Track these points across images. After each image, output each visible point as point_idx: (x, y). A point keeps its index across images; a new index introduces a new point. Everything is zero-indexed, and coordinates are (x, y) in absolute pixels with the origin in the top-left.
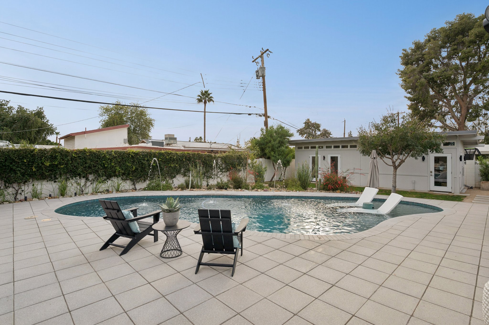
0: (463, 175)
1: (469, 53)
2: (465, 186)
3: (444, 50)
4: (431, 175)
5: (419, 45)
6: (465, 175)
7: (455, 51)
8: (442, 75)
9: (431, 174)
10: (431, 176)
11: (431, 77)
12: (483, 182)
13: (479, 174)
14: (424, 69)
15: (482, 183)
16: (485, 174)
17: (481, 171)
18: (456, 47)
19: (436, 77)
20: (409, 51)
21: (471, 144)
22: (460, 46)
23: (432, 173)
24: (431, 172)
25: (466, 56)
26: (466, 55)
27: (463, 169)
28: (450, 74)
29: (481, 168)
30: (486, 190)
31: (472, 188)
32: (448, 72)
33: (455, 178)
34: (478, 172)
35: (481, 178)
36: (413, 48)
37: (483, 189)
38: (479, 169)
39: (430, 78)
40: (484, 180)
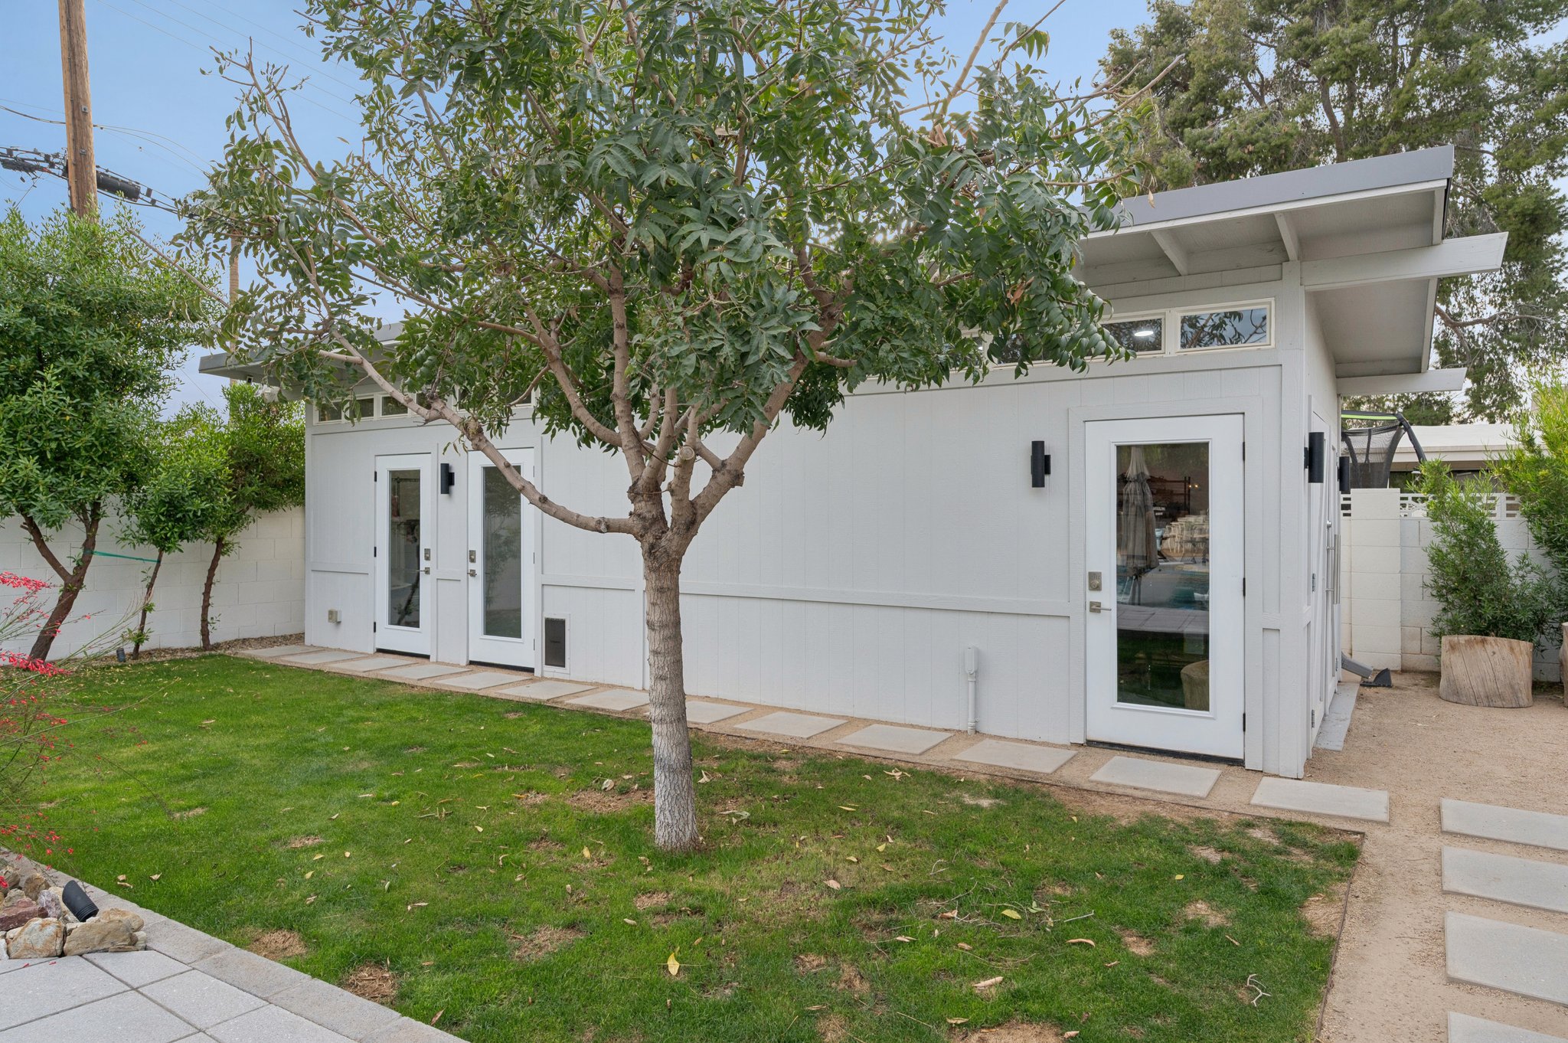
0: (1333, 593)
1: (1357, 42)
2: (1347, 665)
3: (1263, 40)
4: (1096, 608)
5: (1171, 12)
6: (1344, 602)
7: (1305, 38)
8: (1254, 136)
9: (1094, 597)
10: (1091, 616)
11: (1215, 145)
12: (1455, 638)
13: (1429, 580)
14: (1191, 115)
15: (1453, 647)
16: (1464, 579)
17: (1438, 559)
18: (1307, 21)
19: (1235, 142)
20: (1138, 43)
21: (1383, 373)
22: (1322, 20)
23: (1098, 588)
24: (1094, 582)
25: (1347, 55)
26: (1347, 49)
27: (1333, 549)
28: (1286, 134)
29: (1437, 541)
30: (1476, 701)
31: (1383, 679)
32: (1280, 123)
33: (1273, 636)
34: (1422, 569)
35: (1435, 607)
36: (1152, 30)
37: (1457, 696)
38: (1426, 543)
39: (1211, 149)
40: (1455, 630)
